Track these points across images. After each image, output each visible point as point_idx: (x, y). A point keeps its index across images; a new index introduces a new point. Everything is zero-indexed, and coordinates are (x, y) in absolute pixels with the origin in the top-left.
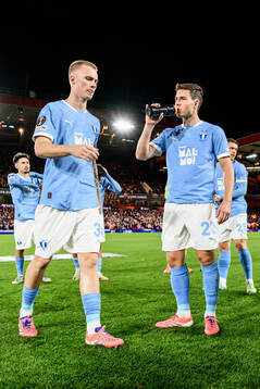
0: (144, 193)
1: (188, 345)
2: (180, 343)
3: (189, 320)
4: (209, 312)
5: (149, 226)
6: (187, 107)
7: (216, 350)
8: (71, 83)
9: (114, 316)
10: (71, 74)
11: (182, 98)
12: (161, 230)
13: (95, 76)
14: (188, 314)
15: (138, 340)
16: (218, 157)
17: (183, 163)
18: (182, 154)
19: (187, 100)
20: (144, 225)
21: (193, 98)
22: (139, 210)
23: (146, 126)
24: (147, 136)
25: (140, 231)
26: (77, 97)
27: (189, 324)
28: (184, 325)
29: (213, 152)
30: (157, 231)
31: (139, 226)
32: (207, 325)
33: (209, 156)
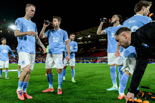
0: (39, 51)
1: (52, 97)
2: (50, 97)
3: (52, 90)
4: (59, 88)
5: (41, 61)
6: (56, 24)
7: (61, 99)
8: (26, 11)
9: (30, 89)
10: (27, 8)
11: (55, 21)
12: (45, 62)
13: (34, 10)
14: (52, 88)
15: (37, 96)
16: (65, 41)
17: (54, 41)
18: (54, 38)
19: (56, 22)
20: (39, 61)
21: (58, 21)
22: (38, 56)
23: (43, 27)
24: (43, 30)
25: (38, 63)
26: (28, 16)
27: (53, 91)
28: (51, 91)
29: (64, 39)
30: (43, 63)
31: (38, 61)
32: (58, 91)
33: (62, 40)
